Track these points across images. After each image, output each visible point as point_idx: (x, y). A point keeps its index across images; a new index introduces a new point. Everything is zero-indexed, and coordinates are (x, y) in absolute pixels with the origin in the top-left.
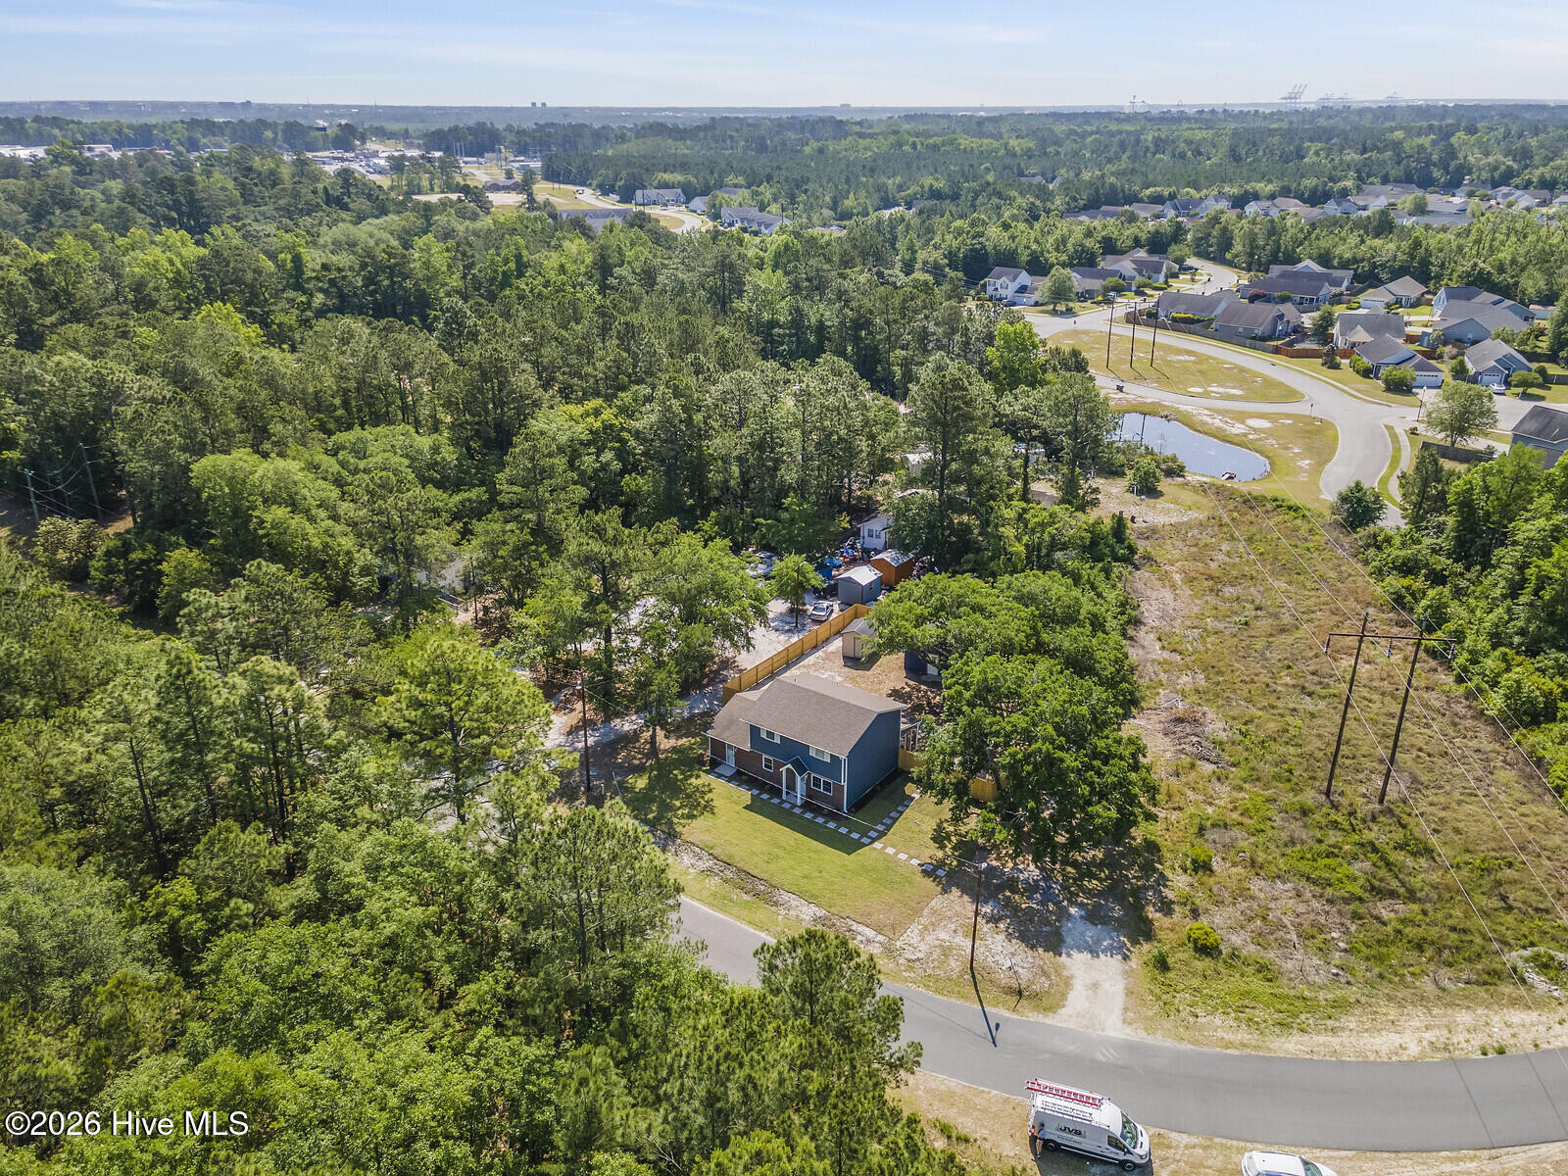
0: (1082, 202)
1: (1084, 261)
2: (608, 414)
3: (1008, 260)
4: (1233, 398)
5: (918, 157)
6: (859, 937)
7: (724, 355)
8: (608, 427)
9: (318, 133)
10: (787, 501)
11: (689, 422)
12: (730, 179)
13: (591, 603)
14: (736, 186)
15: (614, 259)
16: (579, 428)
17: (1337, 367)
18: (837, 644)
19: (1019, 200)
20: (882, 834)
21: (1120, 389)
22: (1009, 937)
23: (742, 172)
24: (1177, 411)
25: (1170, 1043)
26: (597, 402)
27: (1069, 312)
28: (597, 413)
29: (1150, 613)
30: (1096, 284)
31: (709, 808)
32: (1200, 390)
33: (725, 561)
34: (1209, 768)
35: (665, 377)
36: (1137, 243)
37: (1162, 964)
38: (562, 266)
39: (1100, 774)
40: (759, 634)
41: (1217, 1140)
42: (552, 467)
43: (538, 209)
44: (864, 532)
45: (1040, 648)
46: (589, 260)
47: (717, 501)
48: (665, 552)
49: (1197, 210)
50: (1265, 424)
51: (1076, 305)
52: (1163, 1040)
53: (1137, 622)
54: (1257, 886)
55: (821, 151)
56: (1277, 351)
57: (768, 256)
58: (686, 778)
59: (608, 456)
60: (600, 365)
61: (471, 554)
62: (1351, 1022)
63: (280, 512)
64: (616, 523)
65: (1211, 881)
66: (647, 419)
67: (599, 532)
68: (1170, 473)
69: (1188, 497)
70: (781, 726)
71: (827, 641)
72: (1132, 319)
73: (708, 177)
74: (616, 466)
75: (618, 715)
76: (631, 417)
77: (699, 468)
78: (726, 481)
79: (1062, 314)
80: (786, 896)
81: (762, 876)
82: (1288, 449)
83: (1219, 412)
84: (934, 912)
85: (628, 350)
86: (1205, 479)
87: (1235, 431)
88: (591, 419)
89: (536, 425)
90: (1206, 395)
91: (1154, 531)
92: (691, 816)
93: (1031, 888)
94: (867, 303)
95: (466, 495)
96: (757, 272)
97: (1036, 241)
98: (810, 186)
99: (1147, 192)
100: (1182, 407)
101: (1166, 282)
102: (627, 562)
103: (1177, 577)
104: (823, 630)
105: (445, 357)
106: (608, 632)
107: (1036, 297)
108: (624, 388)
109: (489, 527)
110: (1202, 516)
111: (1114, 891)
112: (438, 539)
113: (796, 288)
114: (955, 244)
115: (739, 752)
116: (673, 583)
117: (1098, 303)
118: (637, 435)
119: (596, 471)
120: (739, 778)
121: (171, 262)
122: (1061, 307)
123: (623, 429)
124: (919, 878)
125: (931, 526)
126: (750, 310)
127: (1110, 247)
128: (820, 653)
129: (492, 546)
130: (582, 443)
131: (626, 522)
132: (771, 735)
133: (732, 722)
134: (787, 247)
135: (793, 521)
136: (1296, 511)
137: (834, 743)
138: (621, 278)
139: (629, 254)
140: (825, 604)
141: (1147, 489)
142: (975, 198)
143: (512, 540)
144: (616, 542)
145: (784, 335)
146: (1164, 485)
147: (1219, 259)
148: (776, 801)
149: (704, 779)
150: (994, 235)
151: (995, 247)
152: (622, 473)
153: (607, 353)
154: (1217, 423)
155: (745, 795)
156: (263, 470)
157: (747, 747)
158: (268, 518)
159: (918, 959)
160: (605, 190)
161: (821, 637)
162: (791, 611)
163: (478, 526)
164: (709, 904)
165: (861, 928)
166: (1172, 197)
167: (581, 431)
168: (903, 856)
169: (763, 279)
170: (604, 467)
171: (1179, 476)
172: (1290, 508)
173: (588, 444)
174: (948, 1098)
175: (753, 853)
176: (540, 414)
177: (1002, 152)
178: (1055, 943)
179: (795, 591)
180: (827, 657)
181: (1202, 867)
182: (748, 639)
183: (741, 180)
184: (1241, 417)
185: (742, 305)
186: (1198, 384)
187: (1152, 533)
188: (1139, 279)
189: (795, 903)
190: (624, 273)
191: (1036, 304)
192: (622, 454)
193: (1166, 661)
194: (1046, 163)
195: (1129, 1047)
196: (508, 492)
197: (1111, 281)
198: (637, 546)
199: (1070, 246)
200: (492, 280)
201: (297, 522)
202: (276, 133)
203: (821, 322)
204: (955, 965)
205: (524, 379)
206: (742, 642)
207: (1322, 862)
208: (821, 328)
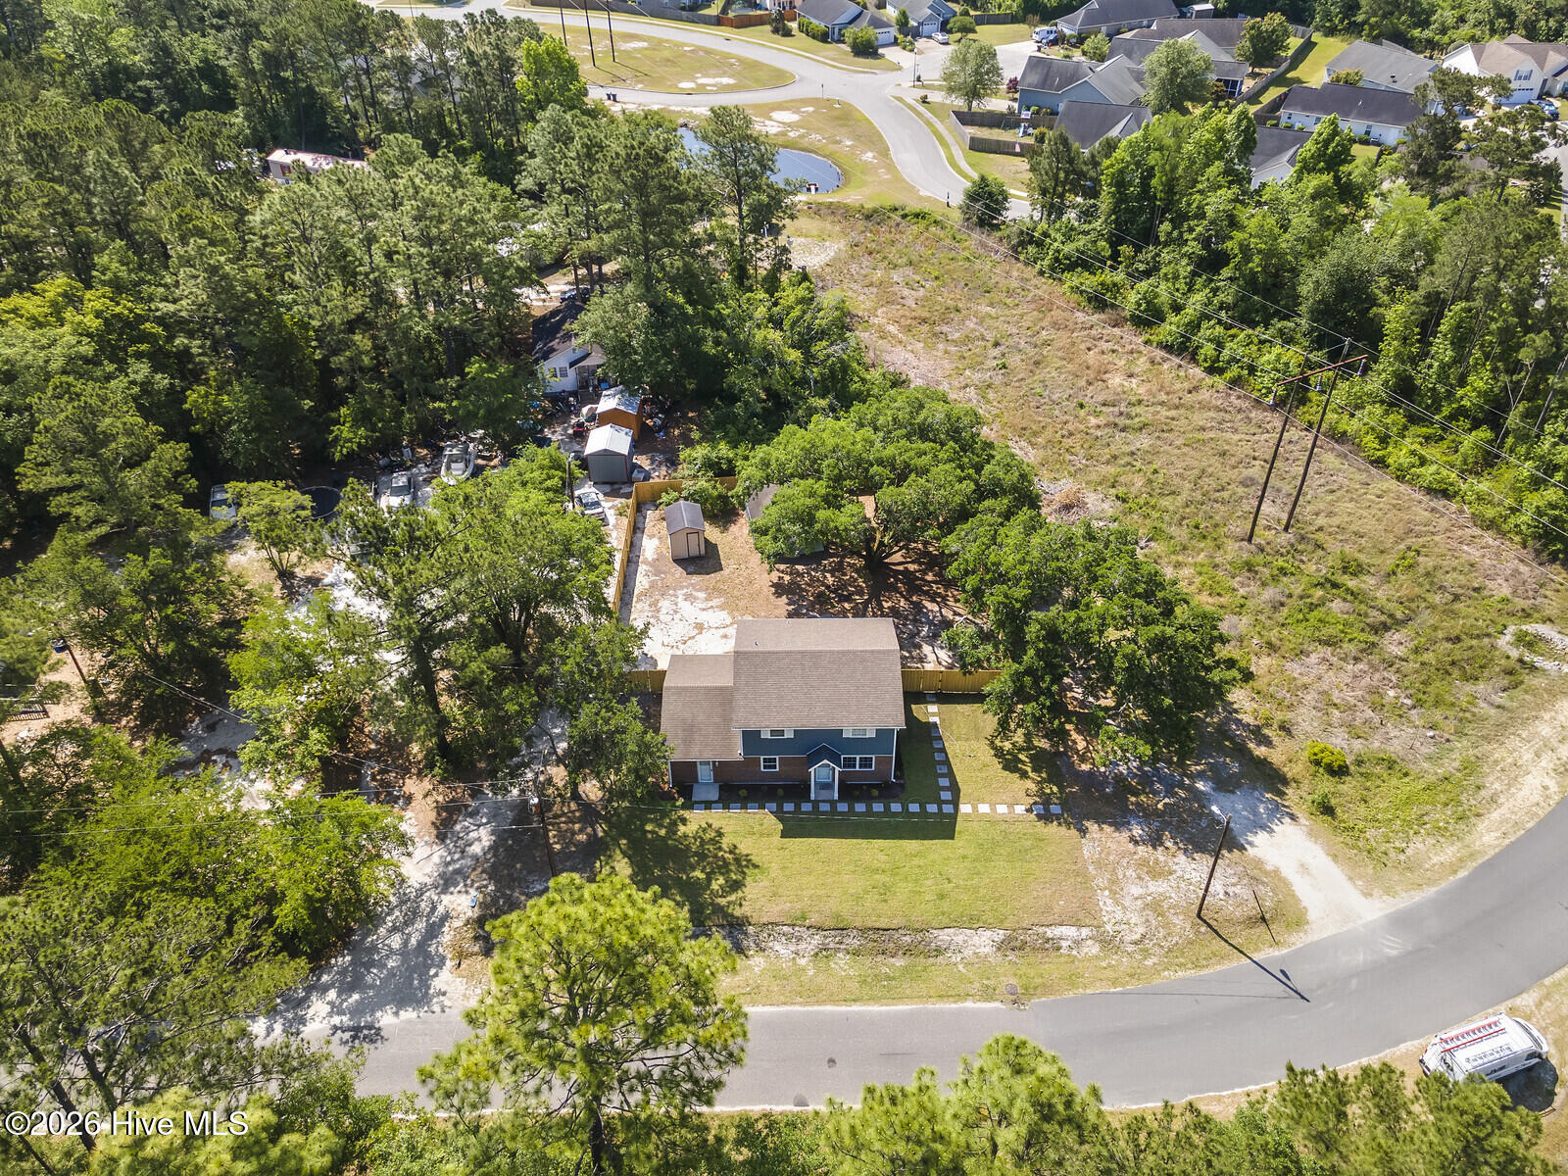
6: (1064, 944)
17: (790, 34)
18: (651, 547)
20: (955, 790)
21: (613, 98)
22: (1188, 854)
31: (742, 861)
32: (692, 85)
41: (1547, 981)
50: (792, 116)
58: (672, 828)
69: (808, 225)
71: (635, 544)
80: (944, 936)
81: (895, 924)
82: (839, 142)
84: (1099, 864)
90: (701, 90)
92: (735, 886)
103: (893, 330)
110: (843, 245)
115: (721, 765)
120: (733, 796)
124: (1044, 829)
128: (642, 568)
132: (776, 732)
133: (691, 731)
136: (923, 218)
148: (806, 807)
149: (695, 820)
155: (766, 818)
159: (1144, 936)
164: (873, 999)
165: (1058, 931)
168: (1002, 809)
172: (917, 215)
175: (858, 898)
178: (1227, 837)
180: (658, 571)
184: (761, 111)
186: (682, 78)
189: (961, 937)
204: (1181, 921)
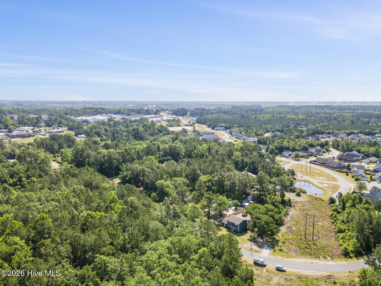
0: (310, 134)
1: (305, 149)
2: (210, 177)
3: (288, 149)
4: (324, 180)
5: (277, 120)
7: (228, 169)
8: (210, 179)
9: (151, 111)
10: (236, 192)
11: (222, 179)
12: (235, 125)
13: (208, 203)
14: (236, 127)
15: (211, 148)
16: (206, 179)
17: (348, 175)
18: (241, 214)
19: (295, 133)
20: (243, 235)
21: (302, 177)
22: (257, 247)
23: (237, 124)
24: (311, 182)
25: (273, 257)
26: (209, 175)
27: (299, 160)
28: (209, 177)
29: (290, 213)
30: (305, 154)
31: (222, 230)
32: (317, 178)
33: (226, 199)
34: (290, 233)
35: (219, 172)
36: (318, 145)
37: (275, 251)
38: (202, 149)
39: (269, 228)
40: (230, 210)
42: (203, 185)
43: (196, 132)
44: (248, 198)
45: (267, 214)
46: (207, 147)
47: (226, 191)
48: (218, 198)
49: (338, 136)
50: (327, 185)
51: (300, 159)
52: (272, 257)
53: (288, 215)
54: (291, 246)
55: (256, 118)
56: (337, 171)
57: (239, 148)
58: (219, 227)
59: (210, 184)
60: (210, 170)
61: (192, 196)
62: (295, 258)
63: (168, 189)
64: (212, 193)
65: (285, 245)
66: (216, 179)
67: (209, 194)
68: (304, 193)
69: (305, 197)
70: (231, 220)
71: (240, 213)
72: (311, 162)
73: (230, 125)
74: (211, 185)
75: (210, 219)
76: (213, 178)
77: (223, 186)
78: (227, 189)
79: (297, 160)
82: (329, 190)
83: (320, 183)
84: (248, 243)
85: (213, 168)
86: (310, 194)
87: (320, 186)
88: (208, 178)
89: (200, 178)
90: (319, 179)
91: (297, 202)
93: (261, 243)
94: (254, 160)
95: (189, 188)
96: (236, 152)
97: (294, 145)
98: (251, 127)
99: (327, 131)
100: (313, 181)
101: (322, 154)
102: (213, 198)
103: (297, 209)
104: (239, 211)
105: (187, 167)
106: (210, 208)
107: (292, 156)
108: (213, 174)
109: (194, 192)
110: (306, 200)
111: (272, 244)
112: (188, 193)
113: (243, 155)
114: (277, 145)
115: (226, 224)
116: (218, 201)
117: (305, 158)
118: (214, 181)
119: (208, 186)
120: (226, 228)
121: (142, 147)
122: (297, 159)
123: (212, 180)
124: (247, 240)
125: (257, 198)
126: (235, 158)
127: (312, 146)
129: (194, 195)
130: (206, 181)
131: (213, 193)
132: (230, 222)
133: (225, 220)
134: (242, 147)
135: (237, 195)
136: (323, 201)
137: (238, 223)
138: (212, 152)
139: (214, 148)
140: (240, 208)
141: (299, 195)
142: (286, 132)
143: (197, 195)
144: (211, 195)
145: (240, 163)
146: (302, 194)
147: (337, 149)
148: (230, 230)
149: (221, 227)
150: (285, 144)
151: (285, 146)
152: (212, 186)
153: (211, 168)
154: (318, 184)
155: (226, 230)
156: (165, 183)
157: (227, 224)
158: (166, 189)
159: (245, 247)
160: (209, 126)
161: (239, 212)
162: (235, 209)
163: (192, 192)
166: (333, 133)
167: (206, 180)
168: (245, 238)
169: (237, 153)
170: (209, 185)
171: (305, 193)
173: (207, 182)
174: (246, 258)
176: (201, 177)
177: (297, 119)
178: (262, 248)
179: (236, 205)
180: (240, 215)
181: (284, 243)
182: (228, 211)
183: (237, 125)
184: (323, 184)
185: (233, 157)
186: (318, 177)
187: (296, 202)
188: (316, 153)
190: (213, 151)
191: (292, 158)
192: (212, 184)
193: (290, 220)
194: (306, 122)
195: (268, 257)
196: (196, 188)
197: (309, 154)
198: (214, 196)
199: (302, 146)
200: (190, 151)
201: (169, 190)
202: (144, 111)
203: (247, 162)
204: (249, 248)
205: (198, 172)
206: (227, 211)
207: (300, 244)
208: (246, 163)
